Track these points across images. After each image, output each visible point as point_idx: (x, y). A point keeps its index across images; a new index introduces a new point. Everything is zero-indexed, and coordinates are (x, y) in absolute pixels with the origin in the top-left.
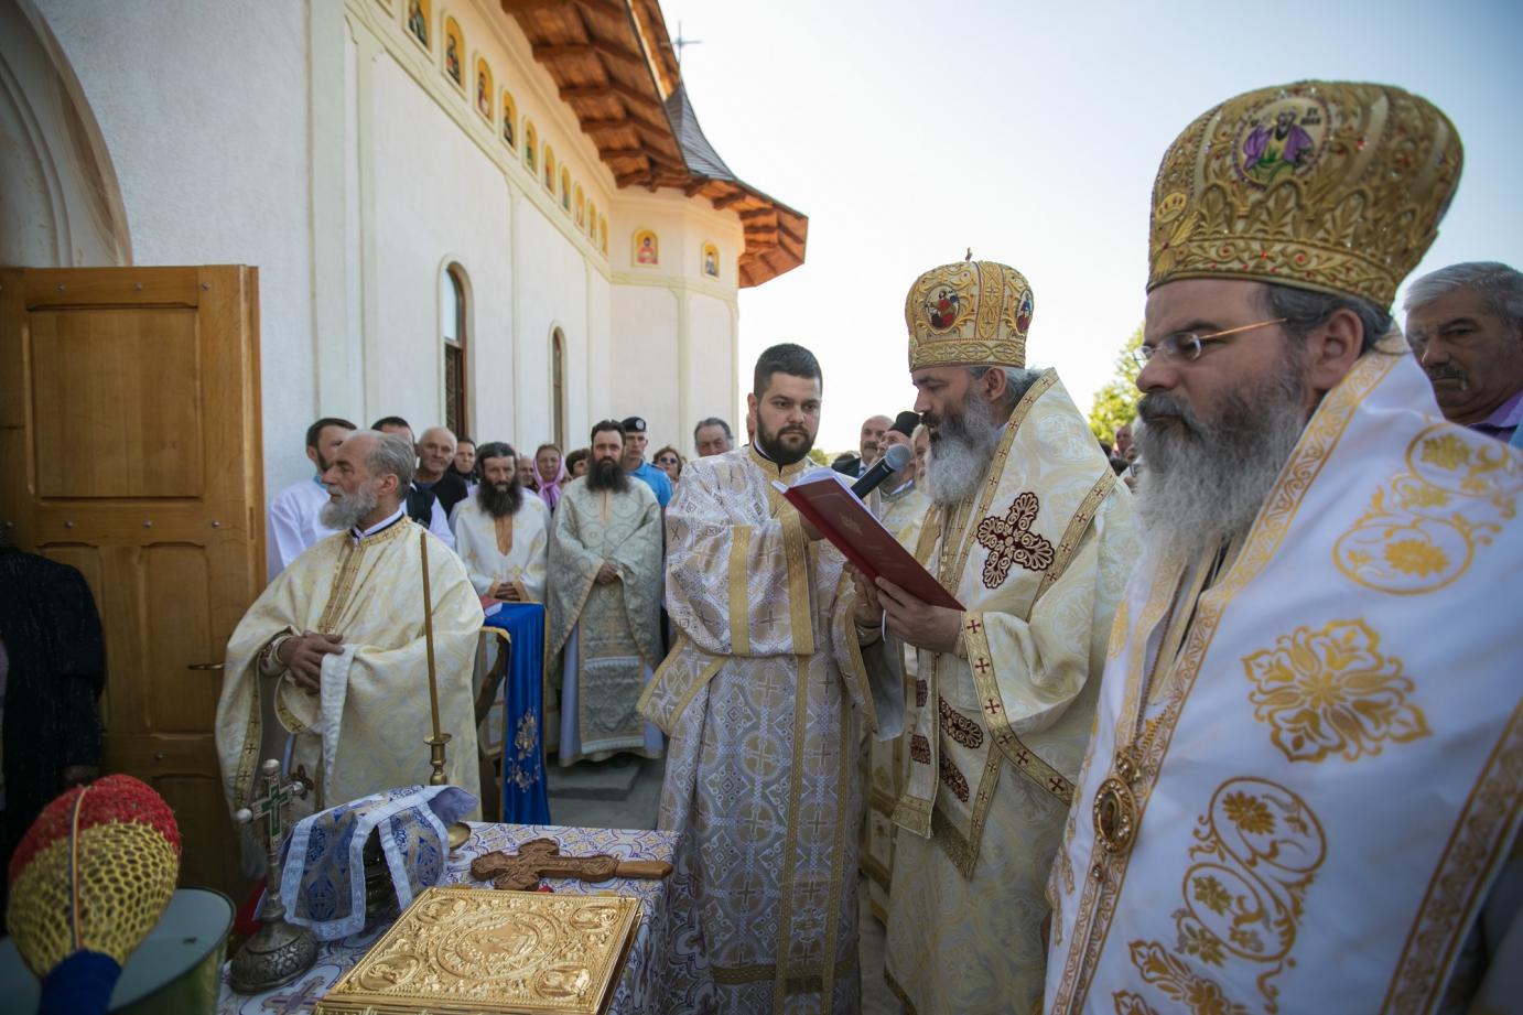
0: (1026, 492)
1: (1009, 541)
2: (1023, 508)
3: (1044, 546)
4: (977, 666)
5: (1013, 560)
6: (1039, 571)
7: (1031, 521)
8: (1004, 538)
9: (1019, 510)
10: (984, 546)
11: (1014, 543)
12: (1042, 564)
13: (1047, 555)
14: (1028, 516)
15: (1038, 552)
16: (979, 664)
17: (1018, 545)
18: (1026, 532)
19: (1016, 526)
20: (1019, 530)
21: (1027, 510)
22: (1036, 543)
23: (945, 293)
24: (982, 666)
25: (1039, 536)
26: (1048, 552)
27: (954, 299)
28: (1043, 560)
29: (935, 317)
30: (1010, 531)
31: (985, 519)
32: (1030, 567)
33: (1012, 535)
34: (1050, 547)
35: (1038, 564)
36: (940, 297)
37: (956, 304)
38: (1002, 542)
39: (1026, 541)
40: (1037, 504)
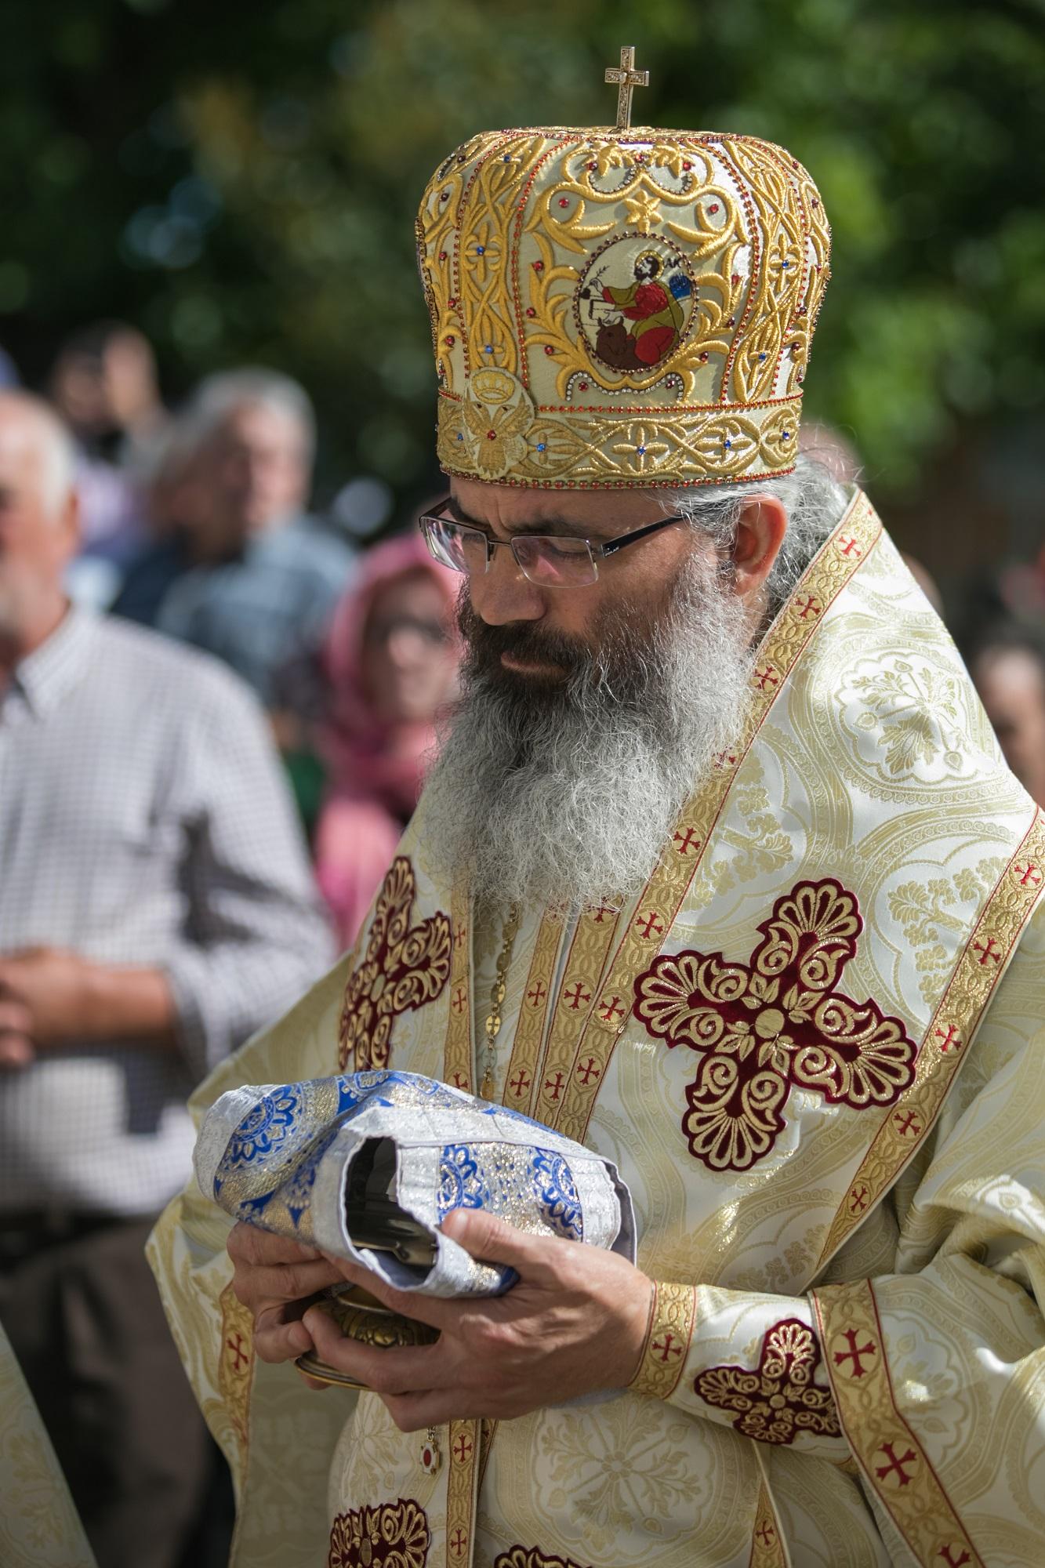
0: (815, 878)
1: (771, 1022)
2: (809, 926)
3: (887, 1034)
4: (882, 1473)
5: (791, 1079)
6: (874, 1109)
7: (841, 962)
8: (751, 1016)
9: (794, 933)
10: (672, 1044)
11: (789, 1029)
12: (880, 1088)
13: (894, 1062)
14: (830, 949)
15: (868, 1053)
16: (886, 1462)
17: (805, 1034)
18: (828, 993)
19: (790, 977)
20: (803, 988)
21: (822, 931)
22: (861, 1026)
23: (655, 265)
24: (896, 1464)
25: (871, 1004)
26: (898, 1053)
27: (683, 286)
28: (882, 1076)
29: (610, 334)
30: (772, 993)
31: (661, 959)
32: (844, 1099)
33: (777, 1004)
34: (903, 1038)
35: (869, 1089)
36: (639, 274)
37: (685, 303)
38: (741, 1026)
39: (829, 1019)
40: (854, 912)
